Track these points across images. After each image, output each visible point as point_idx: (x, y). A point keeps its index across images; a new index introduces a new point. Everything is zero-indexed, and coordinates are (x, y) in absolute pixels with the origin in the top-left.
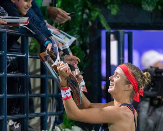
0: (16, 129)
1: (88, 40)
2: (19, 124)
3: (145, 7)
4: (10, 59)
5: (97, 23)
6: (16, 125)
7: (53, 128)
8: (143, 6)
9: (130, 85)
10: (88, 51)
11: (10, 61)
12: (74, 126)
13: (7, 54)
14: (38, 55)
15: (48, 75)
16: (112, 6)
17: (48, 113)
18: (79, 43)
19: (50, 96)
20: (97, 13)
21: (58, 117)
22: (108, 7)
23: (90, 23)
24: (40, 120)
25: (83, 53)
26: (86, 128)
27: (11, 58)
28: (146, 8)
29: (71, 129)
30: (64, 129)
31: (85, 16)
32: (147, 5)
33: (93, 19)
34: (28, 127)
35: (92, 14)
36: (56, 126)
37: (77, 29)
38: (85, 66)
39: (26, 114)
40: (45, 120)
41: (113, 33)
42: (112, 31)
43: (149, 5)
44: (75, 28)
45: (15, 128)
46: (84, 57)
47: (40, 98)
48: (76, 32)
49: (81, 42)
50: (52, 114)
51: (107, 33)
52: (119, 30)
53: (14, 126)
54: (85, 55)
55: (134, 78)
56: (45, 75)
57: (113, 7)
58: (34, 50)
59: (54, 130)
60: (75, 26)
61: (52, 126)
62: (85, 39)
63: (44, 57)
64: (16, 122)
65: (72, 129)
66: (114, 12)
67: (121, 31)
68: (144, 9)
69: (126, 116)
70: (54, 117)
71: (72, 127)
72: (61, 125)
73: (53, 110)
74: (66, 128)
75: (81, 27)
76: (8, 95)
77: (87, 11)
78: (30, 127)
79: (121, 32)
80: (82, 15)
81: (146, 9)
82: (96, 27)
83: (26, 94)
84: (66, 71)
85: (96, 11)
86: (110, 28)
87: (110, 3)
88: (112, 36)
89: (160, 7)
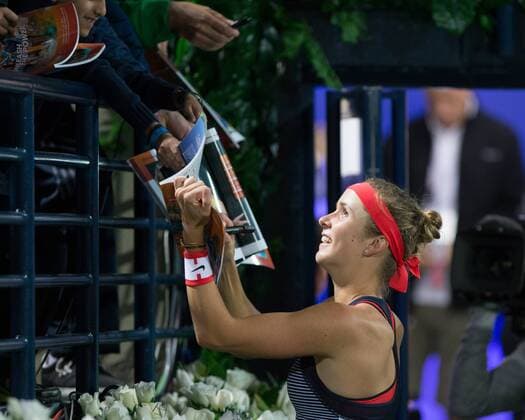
0: (63, 376)
1: (274, 116)
2: (70, 364)
3: (442, 19)
4: (61, 177)
5: (300, 66)
6: (62, 367)
7: (173, 374)
8: (436, 17)
9: (379, 238)
10: (274, 148)
11: (58, 182)
12: (232, 369)
13: (36, 159)
14: (128, 161)
15: (156, 221)
16: (344, 15)
17: (157, 332)
18: (249, 124)
19: (162, 282)
20: (300, 38)
21: (186, 342)
22: (334, 21)
23: (280, 65)
24: (133, 353)
25: (260, 154)
26: (270, 376)
27: (64, 173)
28: (444, 23)
29: (224, 377)
30: (203, 379)
31: (265, 46)
32: (448, 14)
33: (290, 54)
34: (97, 372)
35: (287, 41)
36: (182, 369)
37: (242, 83)
38: (264, 194)
39: (90, 335)
40: (147, 350)
41: (347, 96)
42: (344, 90)
43: (453, 15)
44: (235, 82)
45: (60, 375)
46: (262, 165)
47: (132, 288)
48: (239, 93)
49: (254, 123)
50: (167, 335)
51: (329, 95)
52: (365, 88)
53: (57, 370)
54: (265, 161)
55: (392, 219)
56: (147, 220)
57: (350, 20)
58: (114, 146)
59: (175, 380)
60: (235, 76)
61: (167, 368)
62: (265, 112)
63: (147, 166)
64: (61, 360)
65: (228, 378)
66: (351, 33)
67: (373, 91)
68: (439, 25)
69: (370, 330)
70: (175, 341)
71: (229, 371)
72: (194, 366)
73: (172, 322)
74: (210, 375)
75: (252, 78)
76: (37, 279)
77: (272, 31)
78: (102, 371)
79: (370, 93)
80: (257, 42)
81: (447, 26)
82: (299, 77)
83: (90, 276)
84: (201, 201)
85: (298, 30)
86: (338, 82)
87: (339, 9)
88: (345, 105)
89: (485, 20)
